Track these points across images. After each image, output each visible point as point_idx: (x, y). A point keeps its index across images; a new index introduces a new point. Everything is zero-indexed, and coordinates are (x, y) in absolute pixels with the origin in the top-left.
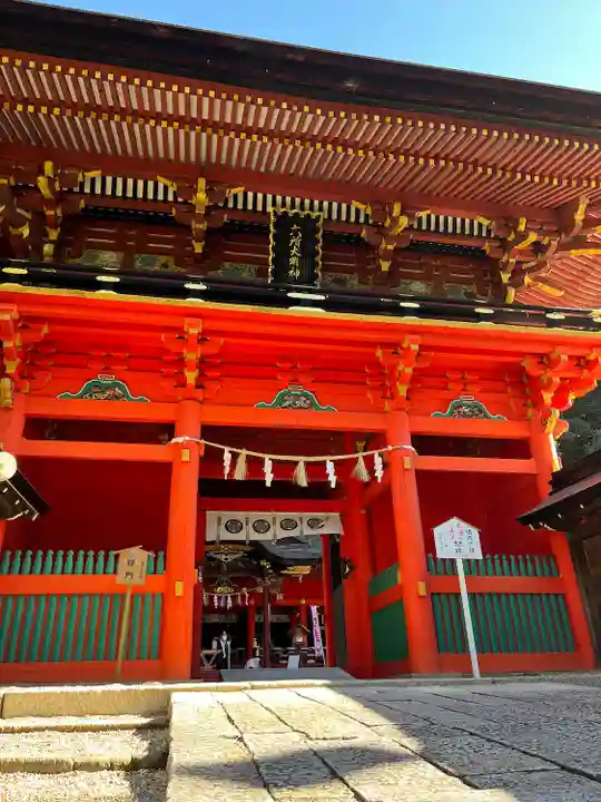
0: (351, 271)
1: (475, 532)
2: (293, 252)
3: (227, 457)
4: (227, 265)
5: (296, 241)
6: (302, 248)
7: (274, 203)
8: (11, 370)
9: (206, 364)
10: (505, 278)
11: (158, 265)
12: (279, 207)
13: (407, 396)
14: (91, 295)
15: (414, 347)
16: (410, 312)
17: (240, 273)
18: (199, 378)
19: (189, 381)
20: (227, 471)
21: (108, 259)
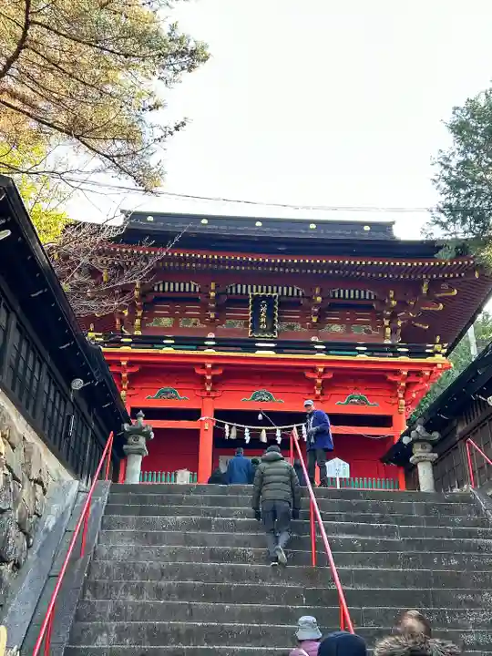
0: (296, 320)
1: (347, 465)
2: (263, 315)
3: (227, 427)
4: (228, 321)
5: (264, 309)
6: (267, 313)
7: (252, 291)
8: (125, 386)
9: (216, 381)
10: (386, 323)
11: (191, 325)
12: (254, 291)
13: (322, 394)
14: (161, 352)
15: (321, 370)
16: (320, 351)
17: (236, 326)
18: (212, 388)
19: (208, 389)
20: (227, 435)
21: (166, 322)
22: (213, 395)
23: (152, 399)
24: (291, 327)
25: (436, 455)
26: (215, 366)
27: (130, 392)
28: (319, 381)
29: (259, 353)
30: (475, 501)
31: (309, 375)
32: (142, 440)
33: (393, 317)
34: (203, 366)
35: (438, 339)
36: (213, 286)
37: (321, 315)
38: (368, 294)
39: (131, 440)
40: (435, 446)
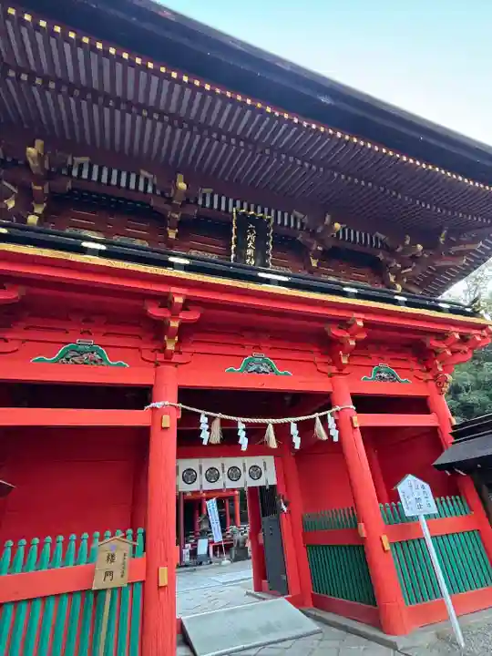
2: (250, 245)
3: (204, 420)
4: (193, 252)
5: (252, 237)
6: (256, 243)
9: (185, 332)
10: (392, 279)
15: (360, 323)
18: (177, 344)
19: (171, 347)
20: (205, 435)
22: (176, 358)
28: (351, 343)
31: (336, 332)
34: (166, 301)
38: (375, 241)
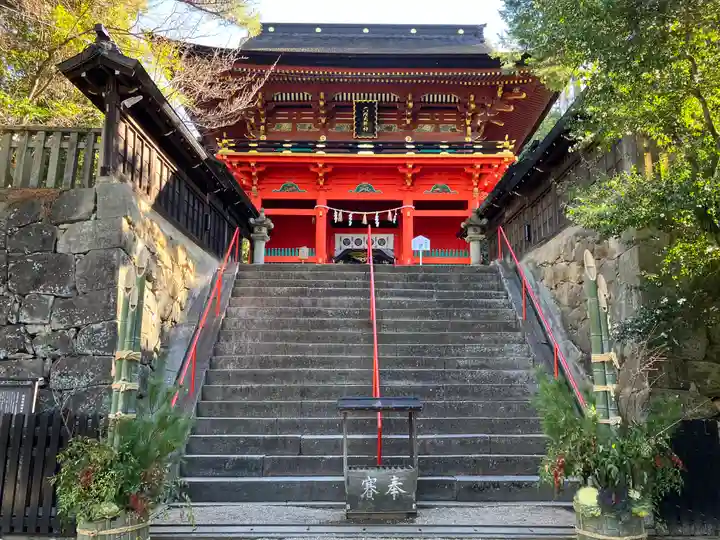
0: (394, 122)
1: (429, 241)
2: (365, 119)
3: (336, 212)
4: (337, 125)
5: (366, 114)
6: (369, 117)
7: (355, 98)
8: (255, 183)
9: (327, 176)
10: (468, 122)
11: (307, 128)
12: (357, 98)
13: (412, 185)
14: (281, 154)
15: (410, 166)
16: (410, 150)
17: (343, 128)
18: (324, 182)
19: (321, 183)
20: (336, 219)
21: (286, 127)
22: (325, 188)
23: (277, 192)
24: (389, 128)
25: (484, 236)
26: (325, 166)
27: (261, 187)
28: (410, 175)
29: (361, 154)
30: (497, 272)
31: (401, 170)
32: (264, 230)
33: (474, 117)
34: (316, 165)
35: (507, 137)
36: (322, 95)
37: (414, 117)
38: (453, 98)
39: (256, 230)
40: (483, 230)
